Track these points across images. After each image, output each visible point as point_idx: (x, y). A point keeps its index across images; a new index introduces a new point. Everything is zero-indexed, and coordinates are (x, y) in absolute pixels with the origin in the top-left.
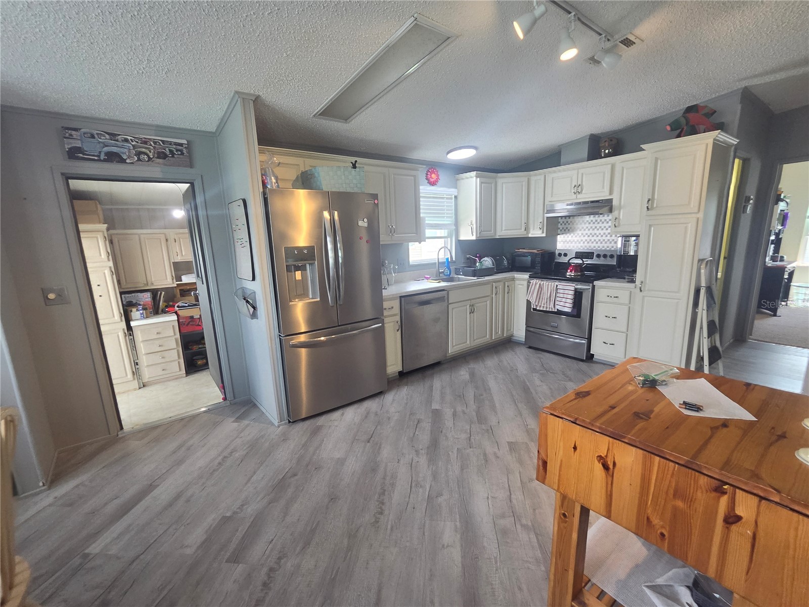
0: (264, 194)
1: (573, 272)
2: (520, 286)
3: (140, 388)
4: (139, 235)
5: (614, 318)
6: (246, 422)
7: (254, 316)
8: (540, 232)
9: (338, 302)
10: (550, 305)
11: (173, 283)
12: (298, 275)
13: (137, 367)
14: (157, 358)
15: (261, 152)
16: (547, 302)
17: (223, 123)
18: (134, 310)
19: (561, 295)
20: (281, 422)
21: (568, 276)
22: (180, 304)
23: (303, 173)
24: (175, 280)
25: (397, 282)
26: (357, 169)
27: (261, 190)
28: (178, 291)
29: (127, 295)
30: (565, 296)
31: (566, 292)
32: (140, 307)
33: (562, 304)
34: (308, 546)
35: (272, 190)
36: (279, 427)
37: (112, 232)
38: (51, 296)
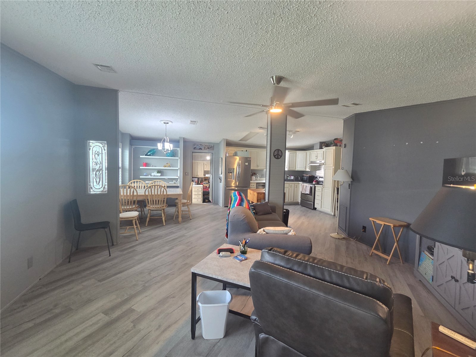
1: (315, 182)
4: (198, 162)
5: (319, 196)
7: (221, 182)
8: (309, 169)
11: (203, 176)
12: (231, 174)
14: (196, 196)
15: (226, 148)
16: (305, 191)
17: (220, 142)
22: (204, 183)
23: (236, 152)
26: (247, 152)
28: (204, 179)
30: (308, 188)
32: (195, 182)
35: (227, 157)
36: (222, 207)
38: (187, 174)
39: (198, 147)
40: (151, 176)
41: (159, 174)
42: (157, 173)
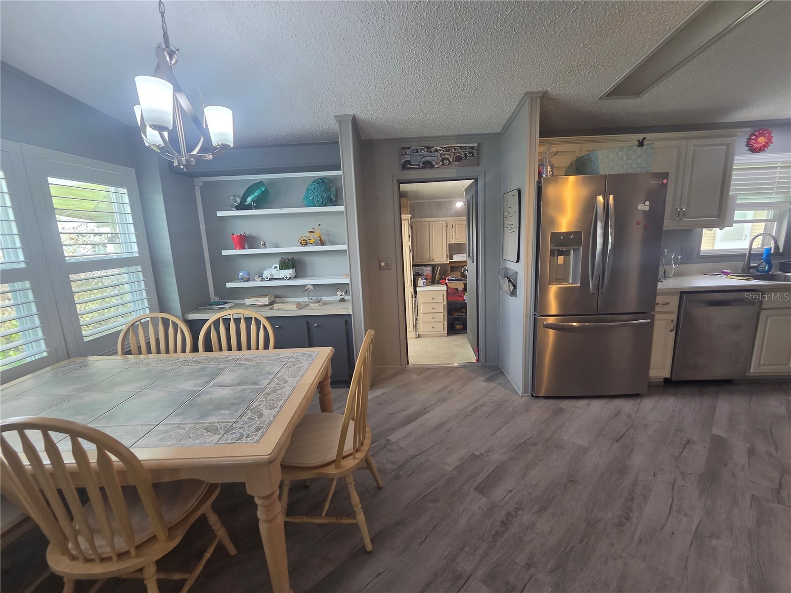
0: (539, 182)
3: (416, 338)
4: (429, 222)
6: (493, 385)
7: (513, 293)
9: (600, 290)
11: (447, 260)
12: (561, 259)
13: (417, 321)
14: (429, 318)
15: (541, 144)
17: (508, 125)
18: (420, 279)
20: (524, 393)
22: (450, 278)
23: (578, 159)
24: (448, 258)
25: (678, 275)
26: (644, 147)
27: (537, 179)
28: (449, 267)
29: (417, 268)
32: (424, 278)
34: (544, 511)
35: (547, 179)
36: (522, 397)
37: (413, 220)
38: (383, 264)
39: (416, 159)
40: (263, 280)
41: (288, 273)
42: (282, 268)
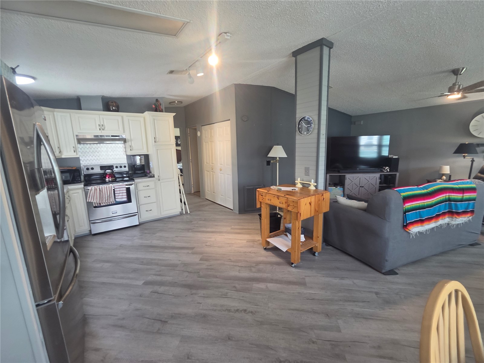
1: (110, 178)
2: (74, 194)
5: (149, 197)
8: (75, 154)
10: (110, 200)
16: (108, 199)
19: (119, 192)
21: (107, 181)
30: (121, 192)
31: (121, 189)
33: (119, 197)
